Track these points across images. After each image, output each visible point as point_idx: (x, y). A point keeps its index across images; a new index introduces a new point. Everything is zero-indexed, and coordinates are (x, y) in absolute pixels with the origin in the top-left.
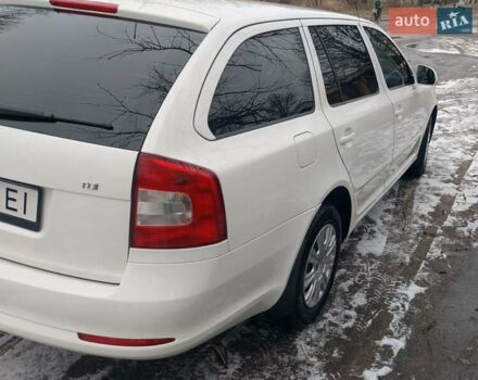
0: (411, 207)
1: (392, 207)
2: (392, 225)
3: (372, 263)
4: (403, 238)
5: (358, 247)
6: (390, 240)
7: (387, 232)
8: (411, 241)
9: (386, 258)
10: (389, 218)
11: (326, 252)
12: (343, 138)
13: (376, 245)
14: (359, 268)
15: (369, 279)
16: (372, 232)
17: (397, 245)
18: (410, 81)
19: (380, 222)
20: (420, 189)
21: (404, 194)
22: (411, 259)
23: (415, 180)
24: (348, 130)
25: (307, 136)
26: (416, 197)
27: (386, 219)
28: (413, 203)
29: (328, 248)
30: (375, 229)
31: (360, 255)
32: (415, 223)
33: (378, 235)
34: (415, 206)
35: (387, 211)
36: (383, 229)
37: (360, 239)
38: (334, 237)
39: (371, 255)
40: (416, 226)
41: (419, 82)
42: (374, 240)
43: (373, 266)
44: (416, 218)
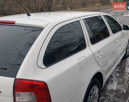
0: (125, 70)
1: (119, 70)
2: (119, 77)
3: (112, 93)
4: (123, 82)
5: (108, 87)
6: (119, 83)
7: (117, 81)
8: (125, 84)
9: (117, 91)
10: (118, 75)
11: (95, 95)
12: (98, 55)
13: (114, 86)
14: (108, 96)
15: (112, 100)
16: (112, 81)
17: (121, 86)
18: (121, 30)
19: (114, 77)
20: (127, 63)
21: (122, 65)
22: (126, 91)
23: (125, 60)
24: (99, 52)
25: (84, 58)
26: (126, 66)
27: (117, 75)
28: (125, 68)
29: (96, 94)
30: (113, 79)
31: (108, 90)
32: (127, 76)
33: (114, 82)
34: (126, 69)
35: (117, 72)
36: (116, 79)
37: (108, 84)
38: (97, 89)
39: (112, 90)
40: (127, 77)
41: (124, 30)
42: (113, 84)
43: (113, 95)
44: (127, 74)
